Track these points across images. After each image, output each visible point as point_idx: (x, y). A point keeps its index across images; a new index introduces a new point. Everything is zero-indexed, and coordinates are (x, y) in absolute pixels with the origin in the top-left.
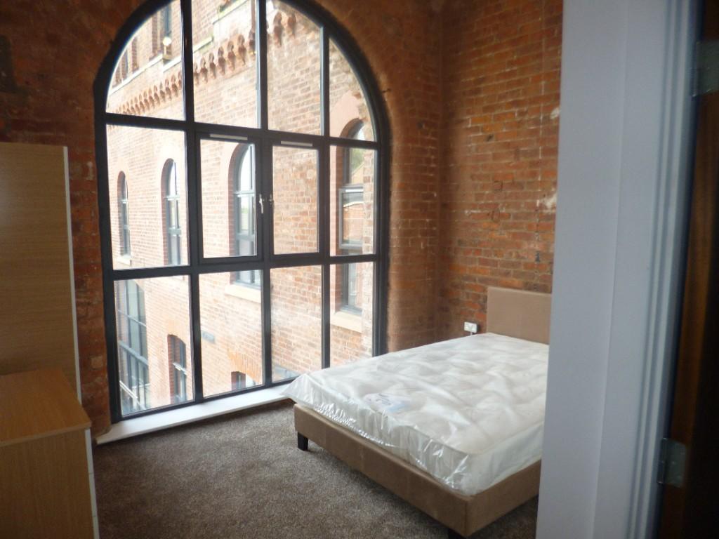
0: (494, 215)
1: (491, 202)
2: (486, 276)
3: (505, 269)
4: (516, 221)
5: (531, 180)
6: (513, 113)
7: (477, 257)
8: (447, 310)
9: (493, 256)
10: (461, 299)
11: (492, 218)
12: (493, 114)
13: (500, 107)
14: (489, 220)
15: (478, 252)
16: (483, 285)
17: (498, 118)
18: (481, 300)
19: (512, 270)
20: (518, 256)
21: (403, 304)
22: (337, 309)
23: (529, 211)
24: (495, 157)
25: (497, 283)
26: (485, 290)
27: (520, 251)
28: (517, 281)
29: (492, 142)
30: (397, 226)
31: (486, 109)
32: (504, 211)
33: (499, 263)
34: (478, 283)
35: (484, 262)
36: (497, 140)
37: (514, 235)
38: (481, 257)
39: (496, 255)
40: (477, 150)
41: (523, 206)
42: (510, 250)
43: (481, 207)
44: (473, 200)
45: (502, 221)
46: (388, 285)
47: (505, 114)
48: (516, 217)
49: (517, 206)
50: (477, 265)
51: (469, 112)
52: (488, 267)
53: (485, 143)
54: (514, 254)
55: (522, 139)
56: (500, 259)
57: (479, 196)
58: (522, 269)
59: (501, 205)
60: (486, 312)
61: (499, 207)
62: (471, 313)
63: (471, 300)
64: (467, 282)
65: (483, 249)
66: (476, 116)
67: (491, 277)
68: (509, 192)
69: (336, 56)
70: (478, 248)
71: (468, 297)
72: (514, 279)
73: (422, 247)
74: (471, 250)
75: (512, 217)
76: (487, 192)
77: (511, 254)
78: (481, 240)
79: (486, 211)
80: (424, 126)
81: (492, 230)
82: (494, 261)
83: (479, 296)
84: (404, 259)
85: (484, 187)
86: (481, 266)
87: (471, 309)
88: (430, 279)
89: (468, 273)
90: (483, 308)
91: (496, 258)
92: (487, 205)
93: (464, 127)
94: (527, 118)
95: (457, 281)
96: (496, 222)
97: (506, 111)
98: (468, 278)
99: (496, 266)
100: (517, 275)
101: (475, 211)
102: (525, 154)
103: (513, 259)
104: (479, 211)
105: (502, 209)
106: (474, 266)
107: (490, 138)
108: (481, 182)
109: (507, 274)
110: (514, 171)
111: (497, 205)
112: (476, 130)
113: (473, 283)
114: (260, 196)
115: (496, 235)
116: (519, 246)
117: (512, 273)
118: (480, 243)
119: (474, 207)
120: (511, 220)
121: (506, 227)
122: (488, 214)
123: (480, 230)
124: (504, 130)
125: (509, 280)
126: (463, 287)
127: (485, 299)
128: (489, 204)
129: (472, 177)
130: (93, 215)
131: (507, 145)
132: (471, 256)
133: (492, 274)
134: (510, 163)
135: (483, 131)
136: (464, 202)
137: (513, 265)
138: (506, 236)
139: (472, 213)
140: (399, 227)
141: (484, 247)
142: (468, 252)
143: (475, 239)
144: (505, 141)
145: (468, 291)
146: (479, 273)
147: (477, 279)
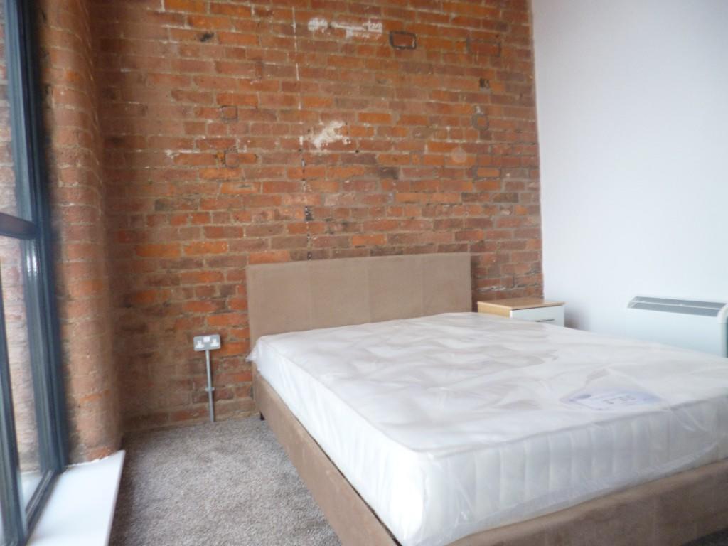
0: (226, 156)
1: (219, 136)
2: (223, 255)
3: (258, 238)
4: (268, 166)
5: (287, 108)
6: (248, 10)
7: (201, 226)
8: (143, 329)
9: (232, 221)
10: (172, 302)
11: (223, 161)
14: (219, 165)
15: (204, 217)
16: (218, 270)
18: (217, 295)
19: (269, 239)
20: (277, 216)
23: (288, 151)
24: (220, 67)
25: (244, 263)
26: (222, 277)
27: (279, 208)
28: (278, 253)
29: (213, 44)
32: (244, 151)
33: (244, 230)
34: (206, 268)
35: (217, 233)
36: (221, 42)
37: (268, 187)
38: (209, 225)
39: (237, 219)
40: (182, 51)
41: (277, 143)
42: (262, 209)
43: (201, 144)
44: (180, 133)
45: (243, 166)
47: (232, 7)
48: (267, 160)
49: (270, 145)
50: (203, 239)
52: (225, 240)
53: (198, 43)
54: (270, 215)
55: (266, 49)
56: (248, 224)
57: (193, 128)
58: (286, 234)
59: (238, 141)
61: (237, 146)
62: (199, 321)
63: (194, 299)
64: (183, 271)
65: (211, 212)
67: (232, 254)
68: (251, 123)
70: (201, 210)
71: (188, 296)
72: (274, 251)
74: (187, 215)
75: (260, 160)
76: (210, 121)
77: (264, 214)
78: (204, 196)
79: (211, 152)
81: (227, 180)
82: (235, 229)
83: (209, 291)
85: (201, 113)
86: (208, 240)
87: (198, 314)
89: (183, 254)
90: (223, 308)
91: (237, 224)
92: (212, 142)
94: (271, 20)
95: (160, 272)
96: (232, 168)
97: (234, 3)
98: (185, 263)
99: (241, 235)
100: (279, 244)
101: (189, 152)
102: (274, 70)
103: (270, 222)
104: (197, 152)
105: (242, 148)
106: (194, 241)
107: (206, 37)
108: (195, 105)
109: (261, 245)
110: (258, 93)
111: (231, 142)
112: (177, 19)
113: (198, 270)
115: (235, 188)
116: (277, 202)
117: (270, 243)
119: (186, 144)
120: (259, 165)
121: (252, 176)
122: (216, 156)
123: (201, 182)
124: (234, 31)
125: (266, 253)
126: (175, 281)
128: (217, 139)
129: (176, 95)
131: (242, 53)
132: (189, 225)
133: (234, 248)
134: (248, 80)
135: (190, 23)
136: (160, 135)
137: (271, 230)
138: (253, 189)
139: (182, 154)
140: (79, 165)
141: (213, 208)
142: (181, 220)
143: (193, 197)
144: (236, 46)
145: (188, 285)
146: (208, 251)
147: (204, 262)
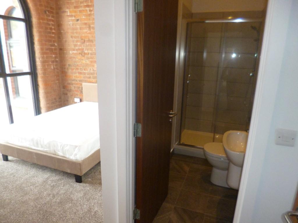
0: (83, 54)
1: (81, 48)
2: (81, 79)
3: (89, 76)
4: (91, 56)
6: (87, 10)
7: (77, 71)
8: (67, 94)
9: (83, 70)
10: (72, 89)
11: (82, 55)
12: (78, 10)
13: (81, 7)
14: (81, 55)
15: (77, 69)
16: (80, 83)
17: (80, 11)
18: (81, 89)
19: (91, 76)
20: (93, 70)
21: (46, 93)
22: (14, 98)
24: (81, 29)
25: (86, 82)
26: (81, 85)
27: (94, 68)
28: (94, 80)
29: (79, 22)
30: (39, 59)
31: (76, 7)
32: (86, 52)
33: (86, 73)
34: (78, 82)
35: (80, 73)
36: (81, 21)
37: (91, 62)
38: (79, 71)
39: (85, 70)
40: (73, 25)
41: (94, 50)
42: (90, 68)
43: (77, 50)
44: (73, 47)
45: (86, 56)
46: (38, 85)
47: (84, 10)
48: (91, 54)
49: (92, 50)
50: (77, 74)
51: (68, 8)
52: (82, 75)
53: (76, 22)
54: (92, 70)
55: (91, 22)
57: (75, 45)
58: (95, 75)
59: (85, 49)
60: (83, 93)
61: (84, 50)
62: (77, 95)
63: (76, 89)
64: (74, 82)
66: (71, 10)
67: (84, 79)
68: (88, 44)
70: (77, 67)
71: (75, 88)
73: (52, 67)
74: (74, 68)
75: (90, 54)
76: (79, 44)
78: (78, 64)
79: (79, 52)
80: (47, 13)
81: (82, 60)
82: (84, 73)
83: (79, 88)
84: (44, 74)
85: (77, 41)
86: (79, 75)
87: (76, 93)
88: (57, 82)
89: (74, 78)
90: (82, 92)
91: (85, 71)
92: (79, 49)
93: (66, 14)
94: (92, 13)
95: (70, 82)
96: (84, 56)
97: (84, 9)
98: (74, 80)
99: (85, 74)
100: (94, 78)
101: (74, 52)
102: (93, 28)
103: (92, 71)
104: (76, 52)
105: (85, 51)
106: (76, 75)
107: (78, 20)
108: (76, 39)
109: (90, 78)
110: (89, 35)
111: (83, 49)
112: (71, 16)
113: (77, 82)
115: (84, 62)
117: (92, 77)
118: (78, 65)
119: (74, 50)
120: (89, 55)
121: (88, 58)
122: (80, 53)
123: (77, 60)
124: (84, 17)
125: (91, 80)
126: (72, 84)
129: (72, 37)
131: (86, 24)
132: (74, 71)
133: (84, 78)
134: (87, 32)
135: (75, 17)
136: (69, 48)
137: (92, 74)
138: (88, 62)
139: (73, 53)
140: (41, 59)
141: (80, 67)
142: (72, 69)
143: (76, 64)
144: (84, 22)
145: (75, 86)
146: (79, 78)
147: (78, 80)
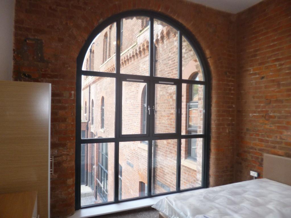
0: (267, 117)
1: (264, 110)
2: (262, 148)
3: (274, 145)
4: (279, 120)
5: (287, 98)
6: (276, 65)
7: (257, 137)
8: (241, 164)
9: (266, 137)
10: (248, 158)
11: (265, 118)
12: (265, 66)
13: (268, 62)
14: (264, 119)
15: (258, 135)
16: (260, 152)
17: (267, 68)
18: (260, 160)
19: (277, 145)
20: (281, 138)
21: (217, 160)
22: (186, 158)
23: (287, 115)
24: (266, 87)
25: (268, 152)
26: (261, 155)
27: (282, 135)
28: (280, 152)
29: (264, 80)
30: (215, 121)
31: (260, 64)
32: (272, 114)
33: (269, 141)
34: (258, 151)
35: (261, 141)
36: (267, 79)
37: (279, 127)
38: (259, 138)
39: (268, 137)
40: (256, 84)
41: (283, 112)
42: (276, 135)
43: (259, 112)
44: (254, 109)
45: (271, 119)
46: (210, 149)
47: (271, 66)
48: (279, 118)
49: (280, 112)
50: (257, 142)
51: (251, 66)
52: (264, 143)
53: (260, 80)
54: (278, 137)
55: (281, 78)
56: (271, 139)
57: (258, 107)
58: (283, 145)
59: (270, 111)
60: (262, 167)
62: (254, 167)
63: (254, 159)
64: (251, 150)
65: (260, 134)
66: (255, 67)
67: (265, 148)
68: (274, 105)
69: (186, 43)
70: (257, 133)
71: (252, 158)
72: (278, 150)
73: (227, 131)
74: (253, 134)
75: (276, 117)
76: (262, 105)
77: (276, 137)
78: (259, 129)
79: (262, 114)
80: (228, 73)
81: (266, 124)
82: (266, 140)
83: (258, 158)
84: (218, 137)
85: (260, 102)
86: (259, 142)
87: (254, 164)
88: (231, 147)
89: (252, 145)
90: (261, 164)
91: (267, 139)
92: (262, 111)
93: (248, 73)
94: (284, 67)
95: (246, 149)
96: (267, 120)
97: (272, 64)
98: (252, 148)
99: (268, 143)
100: (281, 148)
101: (255, 114)
102: (283, 85)
103: (278, 140)
104: (258, 114)
106: (255, 142)
107: (263, 78)
108: (258, 100)
109: (275, 147)
110: (277, 94)
111: (267, 111)
112: (255, 74)
113: (255, 151)
114: (149, 106)
115: (268, 127)
116: (281, 133)
117: (278, 147)
118: (258, 131)
119: (255, 112)
120: (276, 119)
121: (274, 123)
122: (263, 116)
123: (259, 124)
124: (271, 74)
125: (276, 150)
126: (249, 153)
127: (262, 160)
128: (264, 111)
129: (254, 97)
130: (72, 114)
131: (273, 81)
132: (254, 137)
134: (274, 90)
135: (259, 75)
136: (249, 109)
137: (278, 143)
138: (273, 128)
139: (254, 115)
141: (261, 132)
142: (252, 135)
143: (256, 128)
144: (271, 79)
145: (252, 155)
146: (258, 146)
147: (257, 149)
